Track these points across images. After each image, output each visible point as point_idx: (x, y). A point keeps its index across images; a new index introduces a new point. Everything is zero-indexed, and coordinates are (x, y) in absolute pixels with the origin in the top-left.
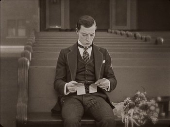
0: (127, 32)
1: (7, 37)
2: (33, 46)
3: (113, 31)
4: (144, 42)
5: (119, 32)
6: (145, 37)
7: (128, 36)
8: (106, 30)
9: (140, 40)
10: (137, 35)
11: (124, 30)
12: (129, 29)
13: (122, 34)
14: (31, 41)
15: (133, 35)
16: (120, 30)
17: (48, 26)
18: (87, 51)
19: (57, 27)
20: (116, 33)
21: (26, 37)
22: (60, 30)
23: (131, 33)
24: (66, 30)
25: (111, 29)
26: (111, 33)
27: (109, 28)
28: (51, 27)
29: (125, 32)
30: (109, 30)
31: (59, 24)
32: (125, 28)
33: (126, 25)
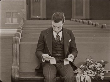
0: (84, 20)
1: (6, 24)
2: (22, 29)
3: (74, 20)
4: (95, 27)
5: (78, 20)
6: (95, 23)
7: (84, 23)
8: (70, 19)
9: (92, 25)
10: (90, 22)
11: (81, 19)
12: (85, 18)
13: (80, 22)
14: (21, 26)
15: (87, 22)
16: (79, 19)
17: (32, 17)
18: (59, 34)
19: (38, 17)
20: (76, 21)
21: (18, 24)
22: (40, 19)
23: (86, 21)
24: (44, 19)
25: (73, 19)
26: (73, 21)
27: (71, 18)
28: (34, 17)
29: (82, 20)
30: (72, 19)
31: (39, 15)
32: (82, 18)
33: (83, 16)
